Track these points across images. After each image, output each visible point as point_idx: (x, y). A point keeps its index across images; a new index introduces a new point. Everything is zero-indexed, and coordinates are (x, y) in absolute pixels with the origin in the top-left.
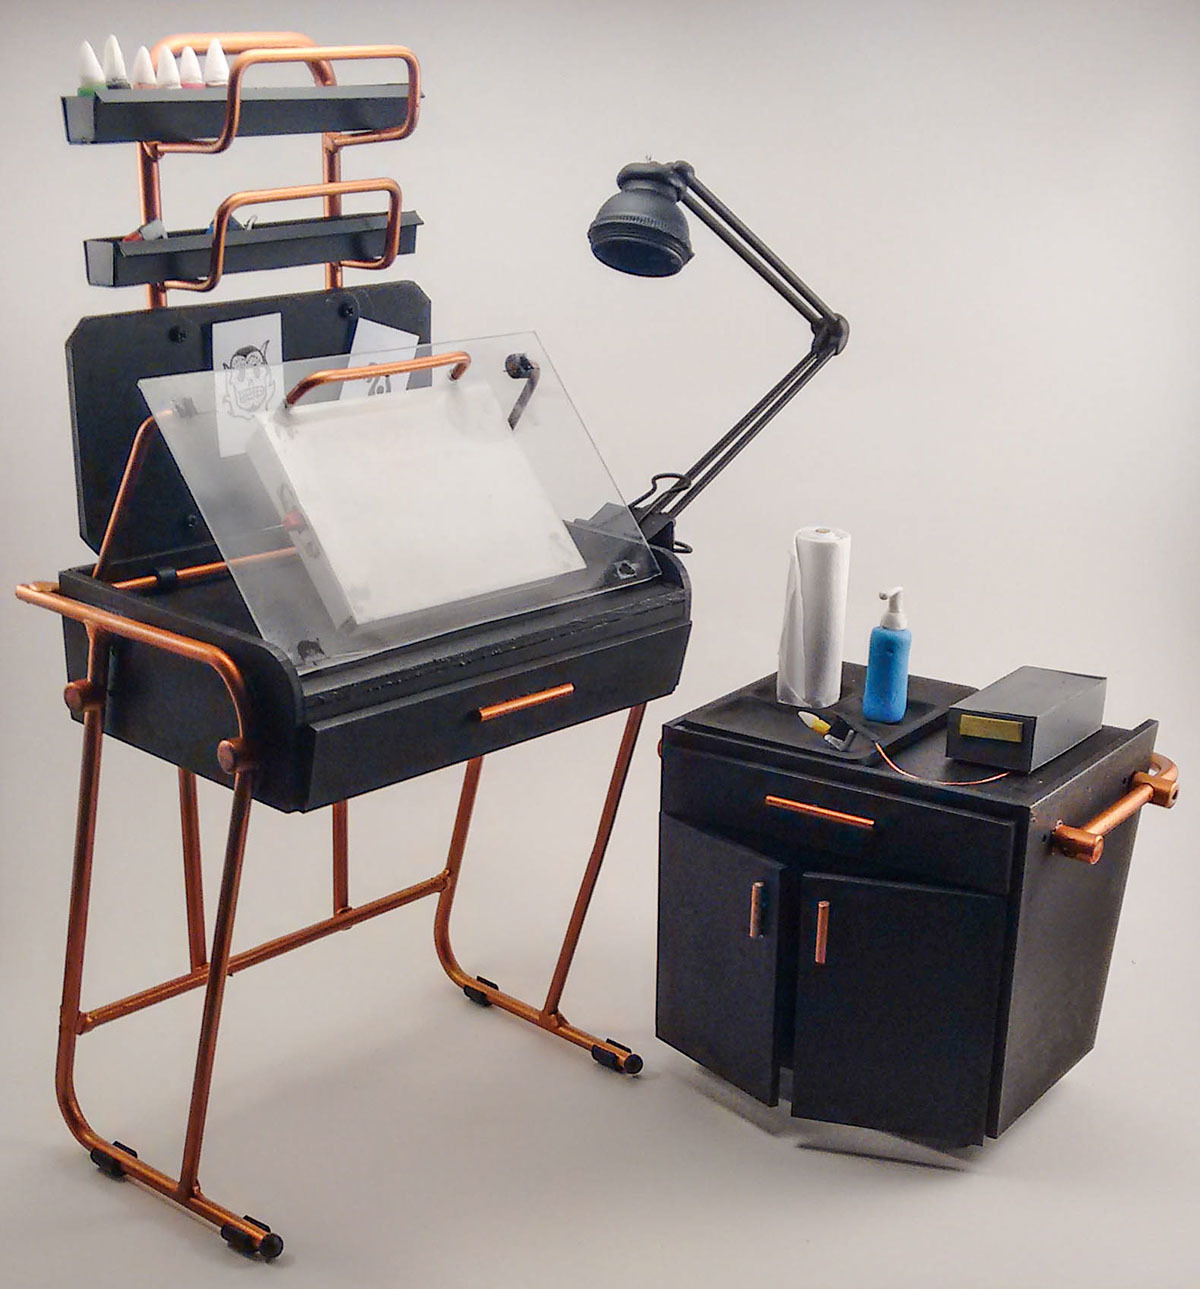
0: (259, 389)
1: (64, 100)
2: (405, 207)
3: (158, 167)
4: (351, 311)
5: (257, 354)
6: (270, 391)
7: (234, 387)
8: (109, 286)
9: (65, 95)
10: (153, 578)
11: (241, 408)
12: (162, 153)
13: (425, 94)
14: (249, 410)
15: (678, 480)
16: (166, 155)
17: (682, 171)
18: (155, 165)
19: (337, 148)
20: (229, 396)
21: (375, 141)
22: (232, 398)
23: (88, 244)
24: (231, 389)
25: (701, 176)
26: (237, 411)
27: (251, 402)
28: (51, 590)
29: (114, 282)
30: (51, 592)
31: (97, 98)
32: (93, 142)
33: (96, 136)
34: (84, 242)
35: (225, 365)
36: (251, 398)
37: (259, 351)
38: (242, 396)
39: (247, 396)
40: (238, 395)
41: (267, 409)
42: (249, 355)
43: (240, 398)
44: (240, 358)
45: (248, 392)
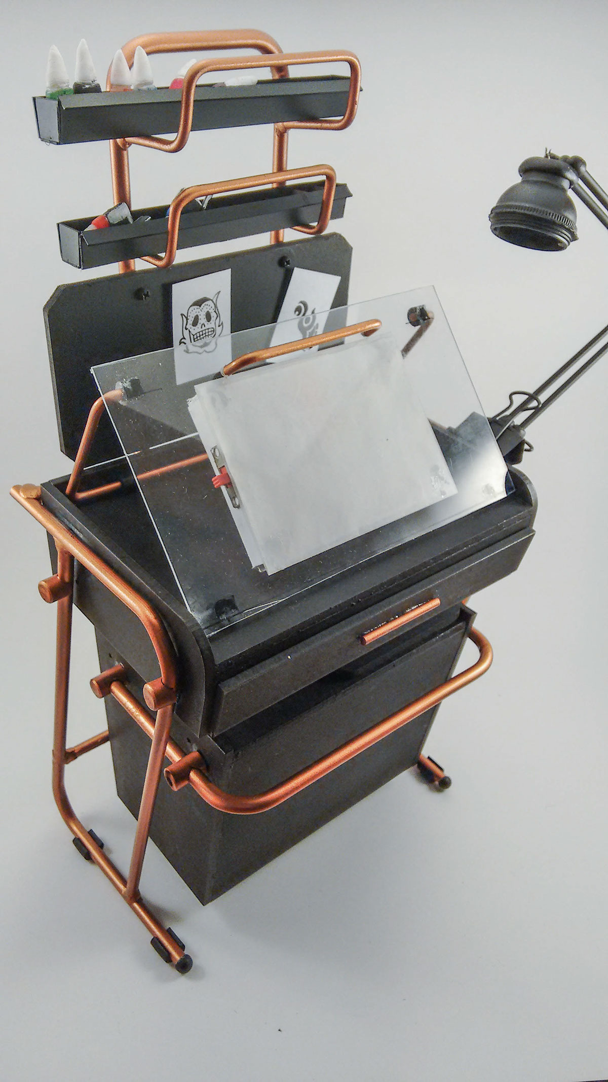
0: (210, 330)
1: (34, 99)
2: (339, 180)
3: (127, 154)
4: (288, 263)
5: (209, 303)
6: (218, 330)
7: (190, 332)
8: (76, 267)
9: (34, 96)
10: (118, 484)
11: (195, 346)
12: (130, 144)
13: (363, 88)
14: (201, 347)
15: (527, 397)
16: (133, 145)
17: (575, 164)
18: (125, 152)
19: (286, 129)
21: (317, 129)
22: (187, 342)
23: (60, 225)
24: (186, 333)
25: (591, 169)
26: (191, 348)
27: (203, 340)
28: (34, 497)
29: (80, 265)
30: (35, 499)
31: (60, 104)
32: (58, 144)
33: (60, 138)
34: (58, 225)
35: (182, 315)
36: (203, 338)
37: (212, 300)
38: (195, 337)
39: (200, 336)
40: (192, 336)
41: (216, 344)
42: (204, 304)
43: (194, 339)
44: (195, 307)
45: (201, 333)
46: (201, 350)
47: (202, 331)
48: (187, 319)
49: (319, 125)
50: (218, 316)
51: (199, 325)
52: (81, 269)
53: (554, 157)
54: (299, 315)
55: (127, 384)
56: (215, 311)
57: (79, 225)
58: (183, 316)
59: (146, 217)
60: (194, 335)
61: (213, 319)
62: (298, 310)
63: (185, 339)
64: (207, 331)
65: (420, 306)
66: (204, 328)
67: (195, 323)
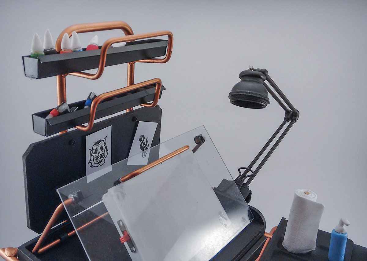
1: (23, 57)
3: (65, 79)
4: (136, 120)
5: (102, 142)
6: (106, 154)
7: (93, 157)
8: (43, 135)
9: (23, 56)
10: (58, 241)
11: (95, 163)
15: (246, 170)
19: (134, 63)
20: (91, 160)
22: (92, 162)
23: (34, 115)
26: (94, 165)
27: (99, 160)
28: (14, 255)
29: (46, 134)
30: (13, 256)
31: (39, 61)
32: (37, 79)
33: (38, 76)
34: (32, 115)
35: (90, 149)
36: (99, 159)
37: (103, 141)
38: (96, 159)
39: (98, 158)
40: (94, 159)
41: (105, 161)
42: (99, 143)
43: (95, 160)
44: (96, 145)
45: (98, 157)
46: (97, 165)
47: (99, 156)
48: (92, 151)
49: (152, 61)
50: (106, 147)
51: (98, 153)
52: (46, 137)
53: (254, 70)
54: (140, 142)
55: (76, 195)
56: (105, 146)
57: (43, 114)
58: (91, 151)
59: (75, 107)
60: (95, 158)
61: (104, 149)
62: (140, 139)
63: (91, 161)
64: (101, 155)
65: (200, 135)
66: (99, 154)
67: (95, 153)
